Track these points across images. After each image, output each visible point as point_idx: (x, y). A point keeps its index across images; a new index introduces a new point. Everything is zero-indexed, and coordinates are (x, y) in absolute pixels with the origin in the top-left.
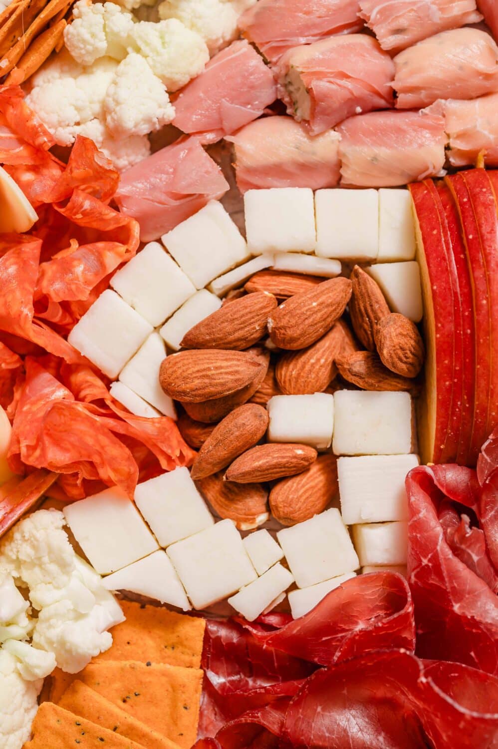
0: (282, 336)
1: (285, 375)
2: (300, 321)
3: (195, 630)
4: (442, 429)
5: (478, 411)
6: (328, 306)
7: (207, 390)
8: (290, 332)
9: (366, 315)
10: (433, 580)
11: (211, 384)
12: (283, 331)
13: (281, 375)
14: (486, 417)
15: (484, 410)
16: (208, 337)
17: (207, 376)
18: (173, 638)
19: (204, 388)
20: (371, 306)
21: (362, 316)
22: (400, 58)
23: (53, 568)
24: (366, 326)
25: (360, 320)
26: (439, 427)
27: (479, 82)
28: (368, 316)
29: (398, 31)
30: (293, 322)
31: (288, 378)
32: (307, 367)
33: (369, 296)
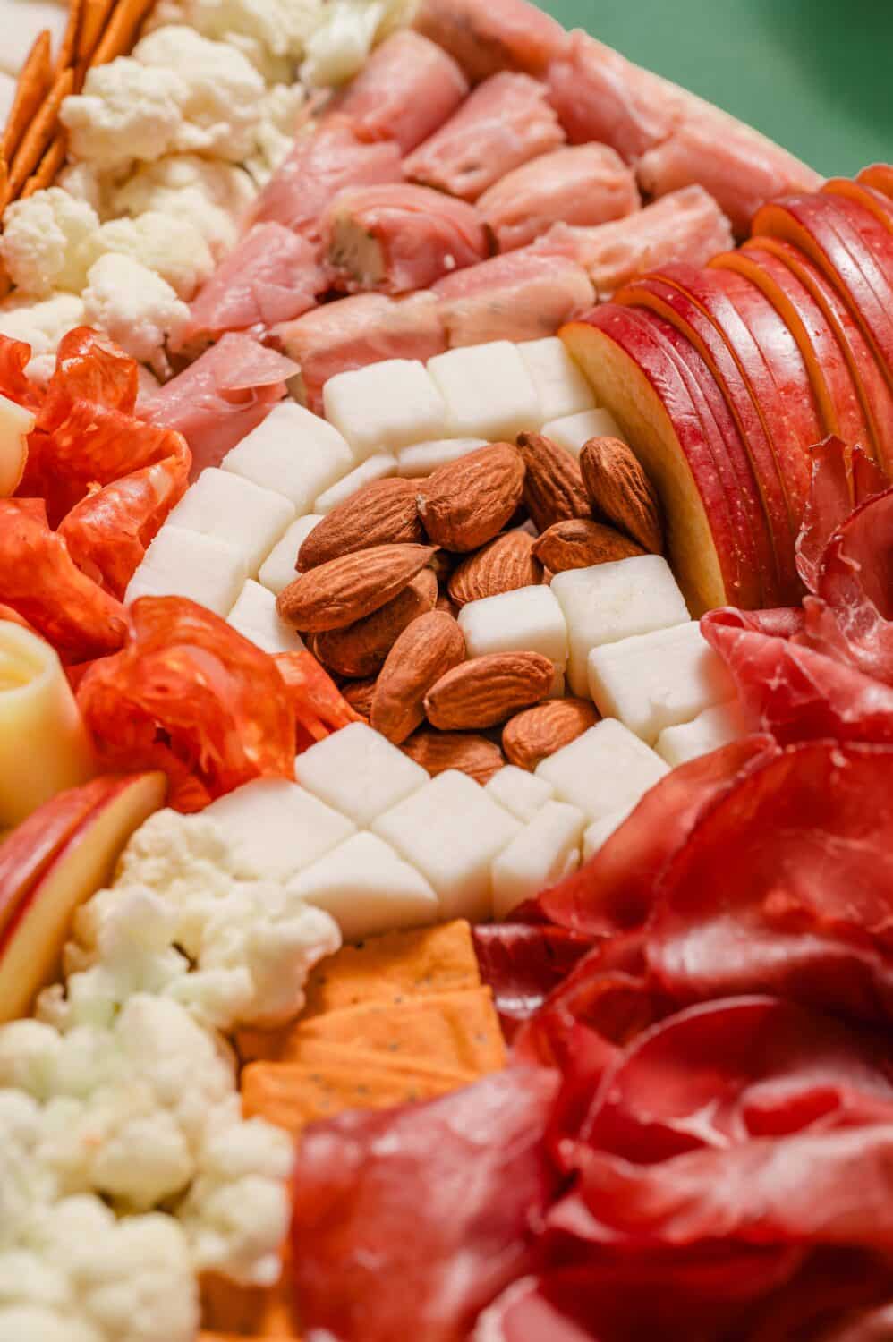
0: (445, 512)
1: (467, 587)
2: (465, 487)
3: (454, 941)
4: (728, 552)
5: (770, 500)
6: (498, 467)
7: (360, 586)
8: (455, 503)
9: (555, 488)
10: (800, 699)
11: (363, 577)
12: (443, 505)
13: (460, 590)
14: (785, 505)
15: (779, 496)
16: (335, 540)
17: (355, 568)
18: (423, 964)
19: (354, 584)
20: (560, 468)
21: (551, 492)
22: (484, 201)
23: (204, 865)
24: (562, 505)
25: (550, 501)
26: (722, 550)
27: (603, 196)
28: (561, 487)
29: (469, 168)
30: (455, 488)
31: (471, 586)
32: (497, 564)
33: (552, 457)
